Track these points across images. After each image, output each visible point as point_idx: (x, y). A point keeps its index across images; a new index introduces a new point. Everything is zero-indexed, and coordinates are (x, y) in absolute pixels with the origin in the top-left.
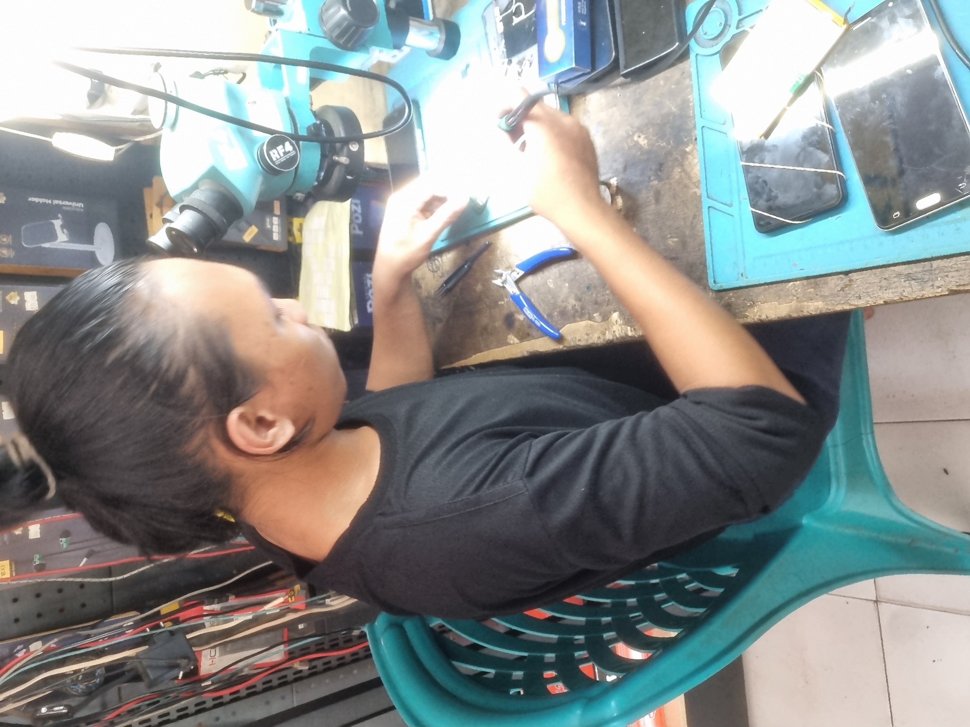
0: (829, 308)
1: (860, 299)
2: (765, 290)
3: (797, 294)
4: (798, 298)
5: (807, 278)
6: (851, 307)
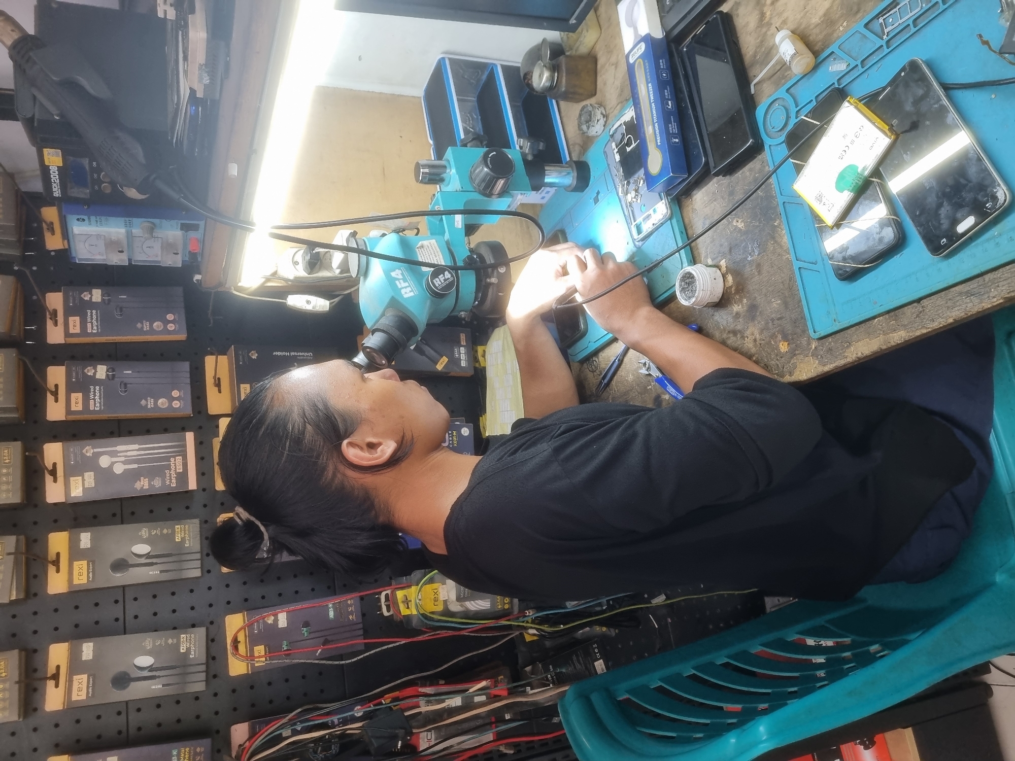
0: (911, 335)
1: (934, 321)
2: (856, 330)
3: (882, 328)
4: (884, 331)
5: (888, 312)
6: (928, 330)
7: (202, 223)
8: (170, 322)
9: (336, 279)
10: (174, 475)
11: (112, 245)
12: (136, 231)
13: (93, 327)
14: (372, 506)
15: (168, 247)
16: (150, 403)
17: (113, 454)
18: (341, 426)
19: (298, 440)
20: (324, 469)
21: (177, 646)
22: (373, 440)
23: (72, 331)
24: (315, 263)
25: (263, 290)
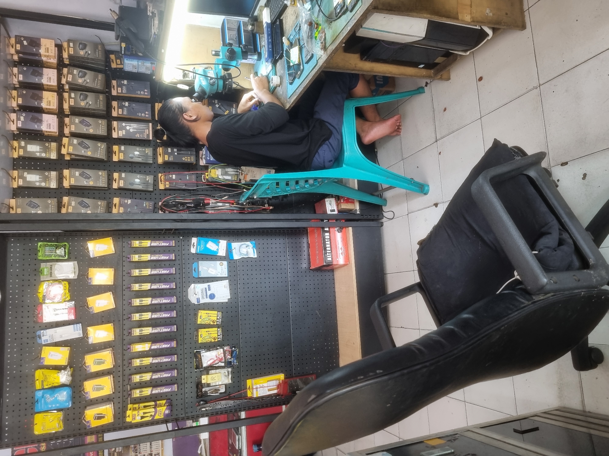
7: (156, 63)
8: (146, 92)
9: (191, 81)
10: (146, 135)
11: (134, 67)
12: (140, 63)
13: (125, 91)
14: (190, 131)
15: (147, 68)
16: (140, 114)
17: (130, 126)
18: (184, 111)
19: (174, 111)
20: (179, 119)
21: (146, 178)
22: (191, 115)
23: (119, 92)
24: (185, 75)
25: (172, 83)
